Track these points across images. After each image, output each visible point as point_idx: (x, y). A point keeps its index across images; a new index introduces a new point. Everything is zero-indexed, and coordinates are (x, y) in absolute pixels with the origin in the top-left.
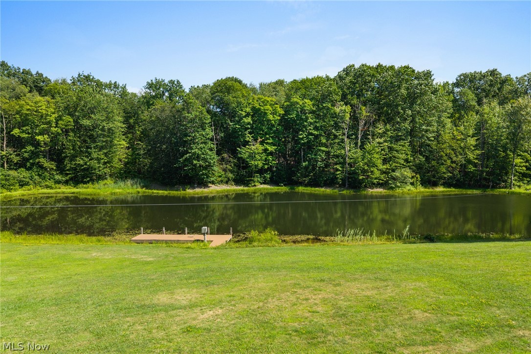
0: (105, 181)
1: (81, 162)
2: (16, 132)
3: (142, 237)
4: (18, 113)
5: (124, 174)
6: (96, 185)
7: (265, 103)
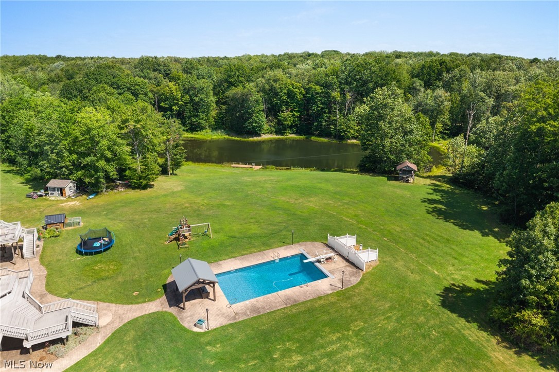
0: (207, 130)
1: (195, 120)
2: (162, 104)
3: (234, 165)
4: (163, 94)
5: (215, 128)
6: (202, 133)
7: (296, 87)
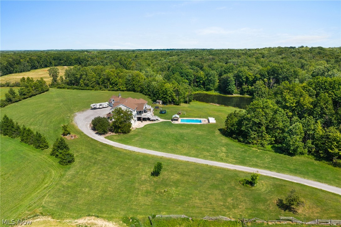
0: (212, 91)
1: (208, 86)
2: (197, 80)
3: (211, 104)
4: (198, 76)
5: (216, 90)
6: (211, 92)
7: (250, 75)
